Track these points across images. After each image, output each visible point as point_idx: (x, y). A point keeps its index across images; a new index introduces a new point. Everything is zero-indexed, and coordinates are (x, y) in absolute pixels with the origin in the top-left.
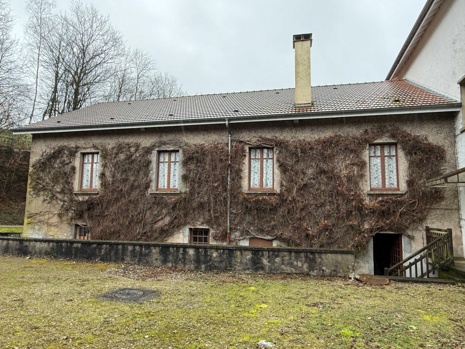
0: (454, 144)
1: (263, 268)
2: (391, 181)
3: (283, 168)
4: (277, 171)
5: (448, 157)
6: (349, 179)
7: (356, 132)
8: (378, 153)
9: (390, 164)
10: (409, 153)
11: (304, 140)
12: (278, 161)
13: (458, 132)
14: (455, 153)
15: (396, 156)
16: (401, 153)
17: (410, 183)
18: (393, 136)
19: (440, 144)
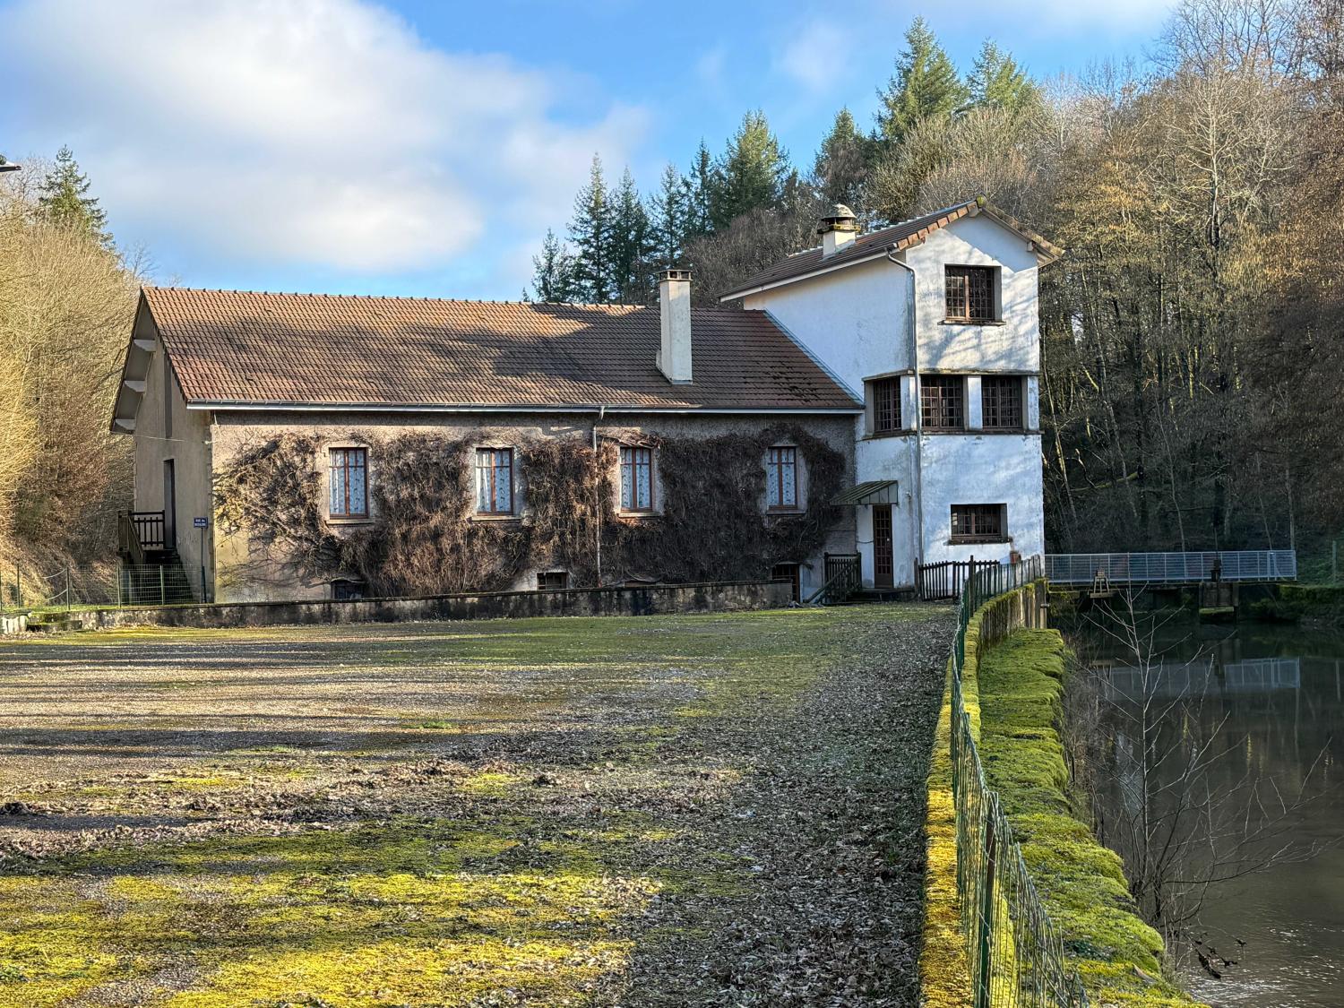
0: (853, 450)
2: (789, 498)
3: (667, 479)
4: (657, 483)
5: (847, 467)
6: (747, 494)
7: (753, 430)
8: (775, 459)
9: (788, 473)
10: (810, 461)
11: (691, 437)
12: (658, 467)
13: (858, 439)
14: (854, 462)
15: (795, 463)
16: (801, 461)
17: (811, 501)
18: (794, 439)
19: (840, 451)
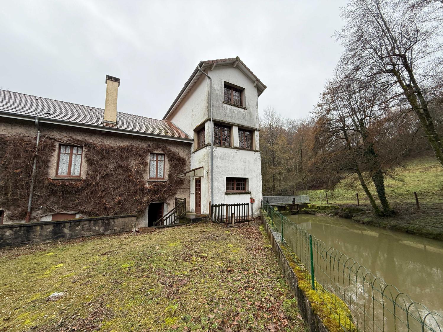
0: (190, 158)
1: (63, 236)
2: (161, 174)
3: (90, 162)
4: (84, 164)
5: (187, 164)
6: (137, 172)
7: (144, 145)
8: (155, 159)
9: (161, 165)
10: (170, 160)
11: (109, 145)
12: (86, 156)
13: (192, 152)
14: (190, 162)
15: (164, 161)
16: (166, 160)
17: (170, 176)
18: (163, 150)
19: (184, 157)
